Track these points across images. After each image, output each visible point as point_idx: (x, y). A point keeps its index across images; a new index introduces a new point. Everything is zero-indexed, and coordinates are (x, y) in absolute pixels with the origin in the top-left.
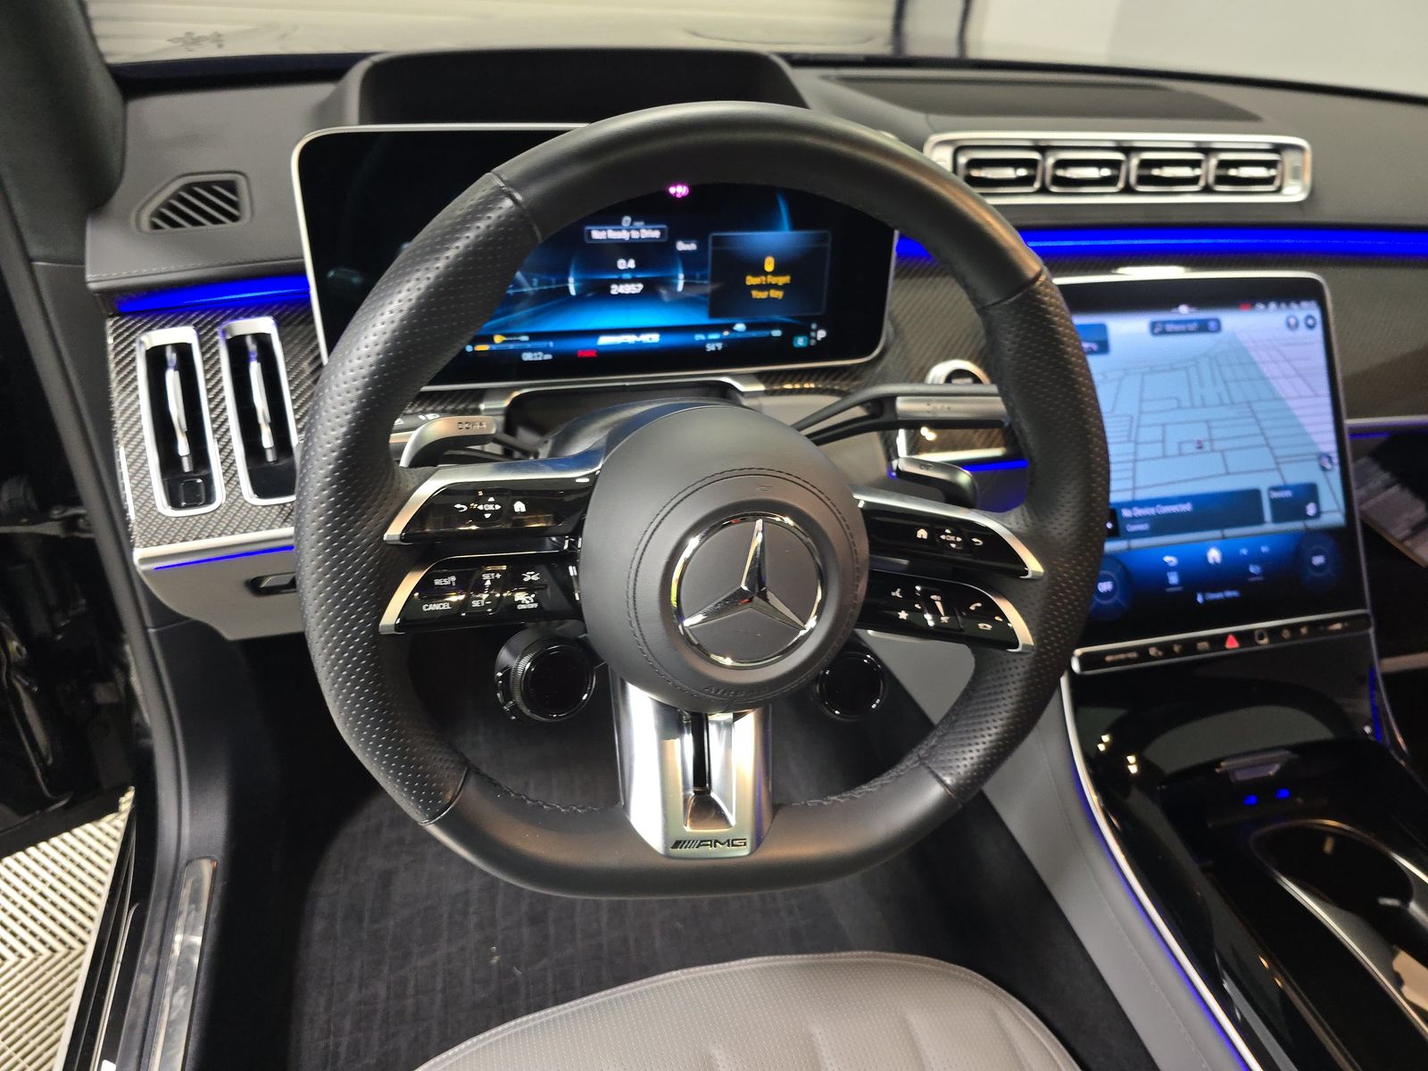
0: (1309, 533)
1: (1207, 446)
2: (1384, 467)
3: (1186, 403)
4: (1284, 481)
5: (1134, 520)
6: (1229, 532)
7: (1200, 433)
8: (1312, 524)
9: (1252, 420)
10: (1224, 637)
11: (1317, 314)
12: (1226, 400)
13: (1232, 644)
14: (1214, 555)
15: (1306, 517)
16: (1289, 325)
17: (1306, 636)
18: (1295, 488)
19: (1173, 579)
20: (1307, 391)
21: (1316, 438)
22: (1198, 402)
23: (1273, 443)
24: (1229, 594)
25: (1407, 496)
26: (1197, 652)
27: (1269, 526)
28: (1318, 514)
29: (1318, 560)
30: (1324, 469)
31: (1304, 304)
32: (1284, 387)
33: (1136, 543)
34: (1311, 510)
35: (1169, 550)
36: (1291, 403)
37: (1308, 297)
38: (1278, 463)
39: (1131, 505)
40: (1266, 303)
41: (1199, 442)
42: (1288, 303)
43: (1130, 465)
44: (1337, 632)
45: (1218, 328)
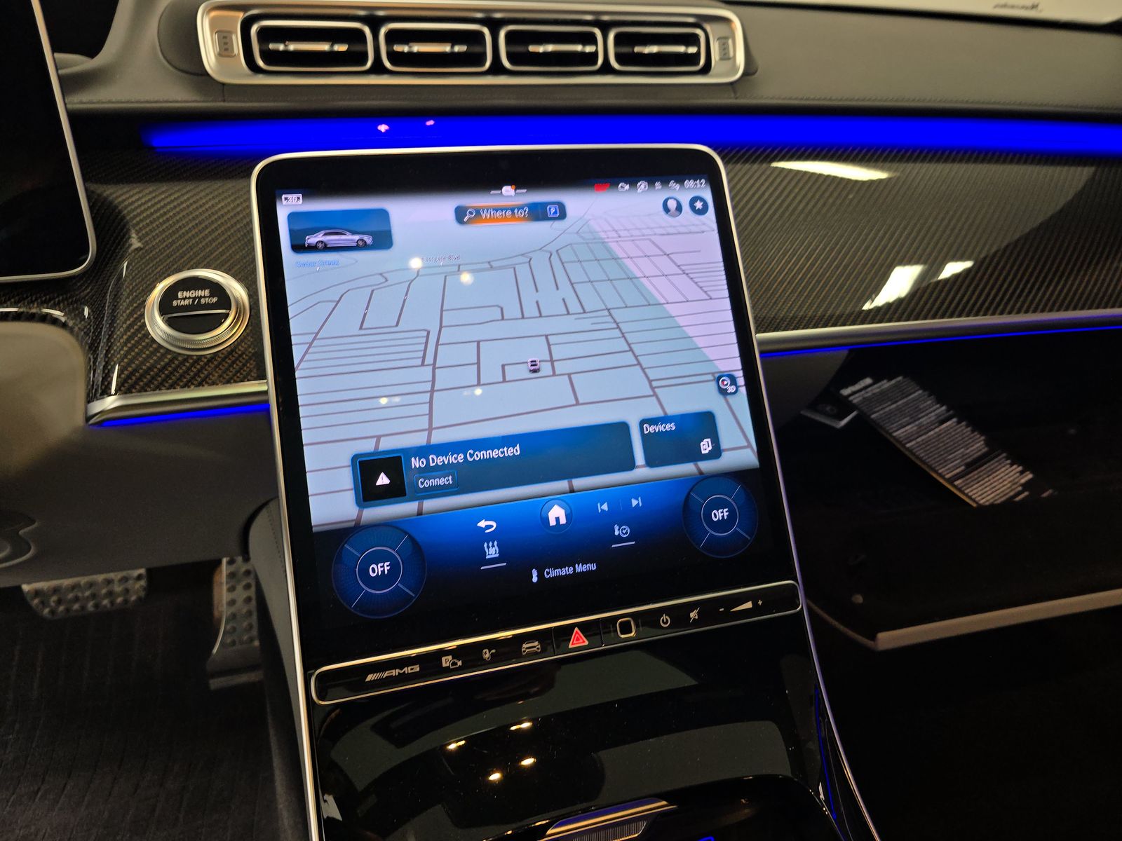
0: (703, 478)
1: (546, 369)
2: (940, 401)
3: (512, 310)
4: (665, 413)
5: (428, 471)
6: (578, 483)
7: (538, 351)
8: (706, 466)
9: (617, 333)
10: (567, 631)
11: (708, 195)
12: (574, 307)
13: (578, 641)
14: (557, 514)
15: (697, 456)
16: (667, 210)
17: (696, 623)
18: (681, 419)
19: (492, 552)
20: (696, 293)
21: (711, 354)
22: (530, 310)
23: (645, 362)
24: (580, 568)
25: (964, 429)
26: (519, 656)
27: (642, 471)
28: (716, 453)
29: (719, 514)
30: (723, 392)
31: (689, 183)
32: (660, 289)
33: (430, 505)
34: (706, 446)
35: (484, 510)
36: (672, 310)
37: (695, 175)
38: (653, 388)
39: (423, 451)
40: (633, 184)
41: (534, 363)
42: (665, 183)
43: (426, 397)
44: (746, 613)
45: (562, 215)
